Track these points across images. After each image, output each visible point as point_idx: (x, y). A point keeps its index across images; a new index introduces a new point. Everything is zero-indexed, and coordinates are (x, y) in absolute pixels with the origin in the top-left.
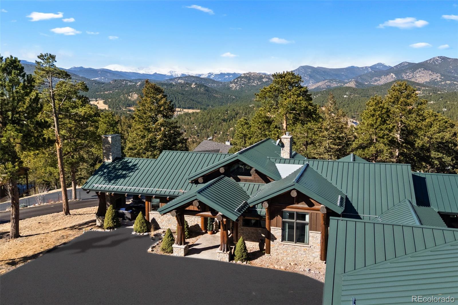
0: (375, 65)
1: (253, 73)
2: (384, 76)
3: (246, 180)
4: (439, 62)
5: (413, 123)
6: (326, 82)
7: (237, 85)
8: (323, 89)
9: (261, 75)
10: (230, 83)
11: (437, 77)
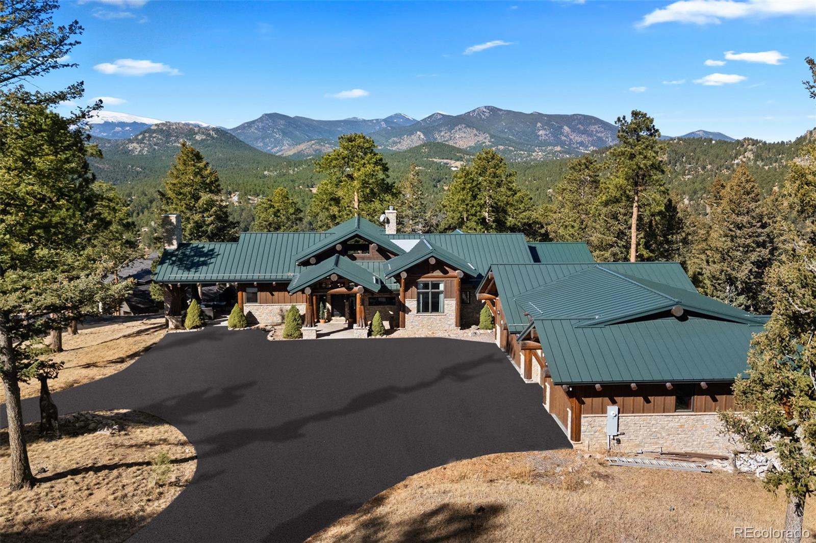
0: (391, 117)
1: (175, 123)
2: (407, 135)
3: (363, 258)
4: (487, 115)
5: (504, 198)
6: (313, 144)
7: (142, 145)
8: (308, 156)
9: (191, 128)
10: (129, 143)
11: (485, 139)
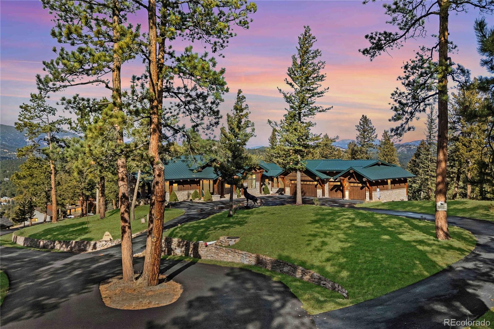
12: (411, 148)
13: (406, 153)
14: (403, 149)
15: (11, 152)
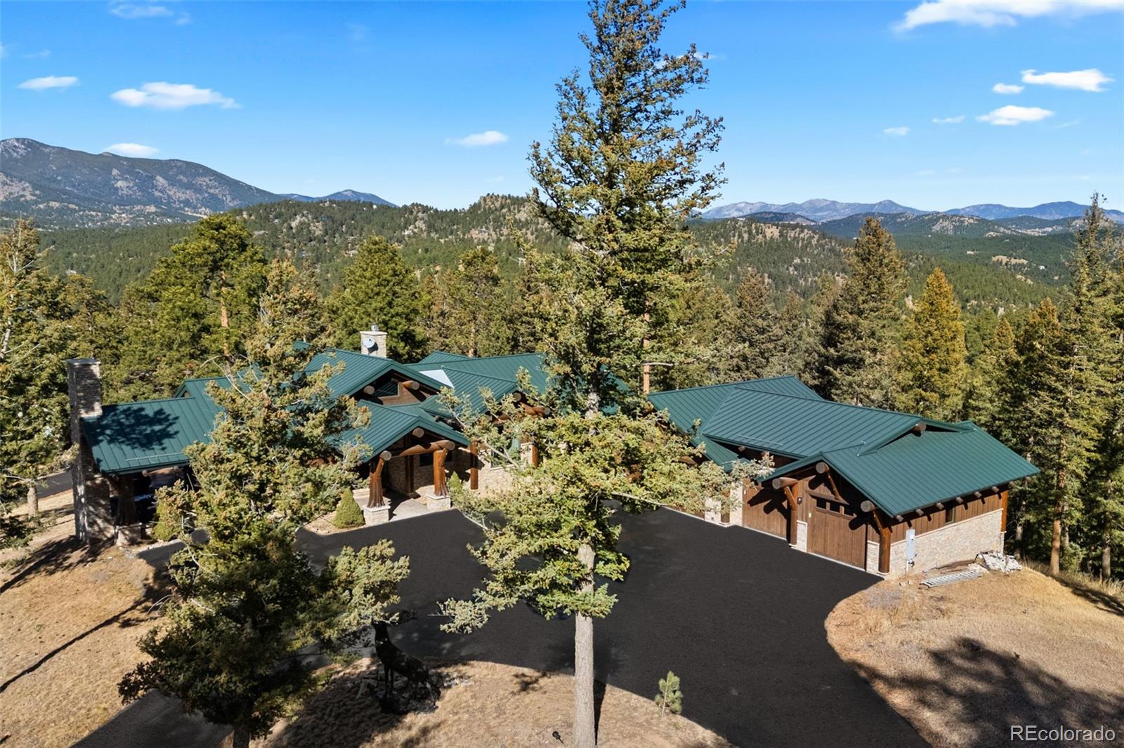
11: (24, 189)
12: (963, 222)
13: (951, 233)
14: (945, 224)
15: (84, 211)
